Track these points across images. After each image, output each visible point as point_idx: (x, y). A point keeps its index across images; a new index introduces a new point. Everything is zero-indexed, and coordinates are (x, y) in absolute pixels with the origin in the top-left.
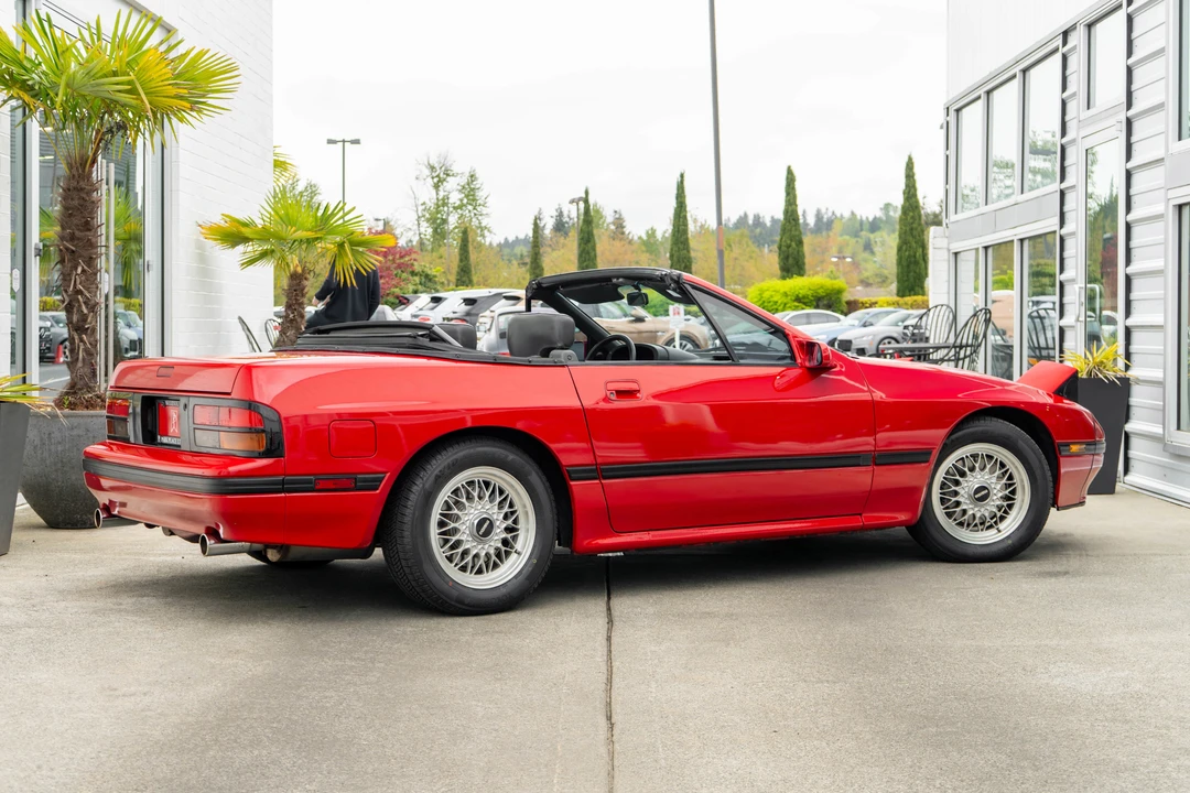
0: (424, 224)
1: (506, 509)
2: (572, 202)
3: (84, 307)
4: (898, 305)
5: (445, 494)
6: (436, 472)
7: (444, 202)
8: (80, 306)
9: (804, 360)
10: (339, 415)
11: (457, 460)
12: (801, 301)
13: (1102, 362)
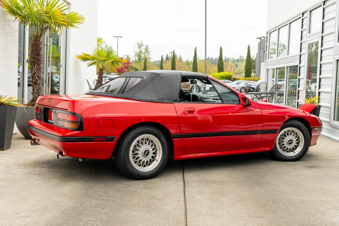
0: (136, 57)
1: (153, 147)
2: (170, 53)
3: (37, 78)
4: (245, 80)
5: (135, 142)
6: (132, 136)
7: (141, 52)
8: (36, 77)
9: (243, 103)
10: (102, 118)
11: (138, 132)
12: (223, 78)
13: (313, 101)
